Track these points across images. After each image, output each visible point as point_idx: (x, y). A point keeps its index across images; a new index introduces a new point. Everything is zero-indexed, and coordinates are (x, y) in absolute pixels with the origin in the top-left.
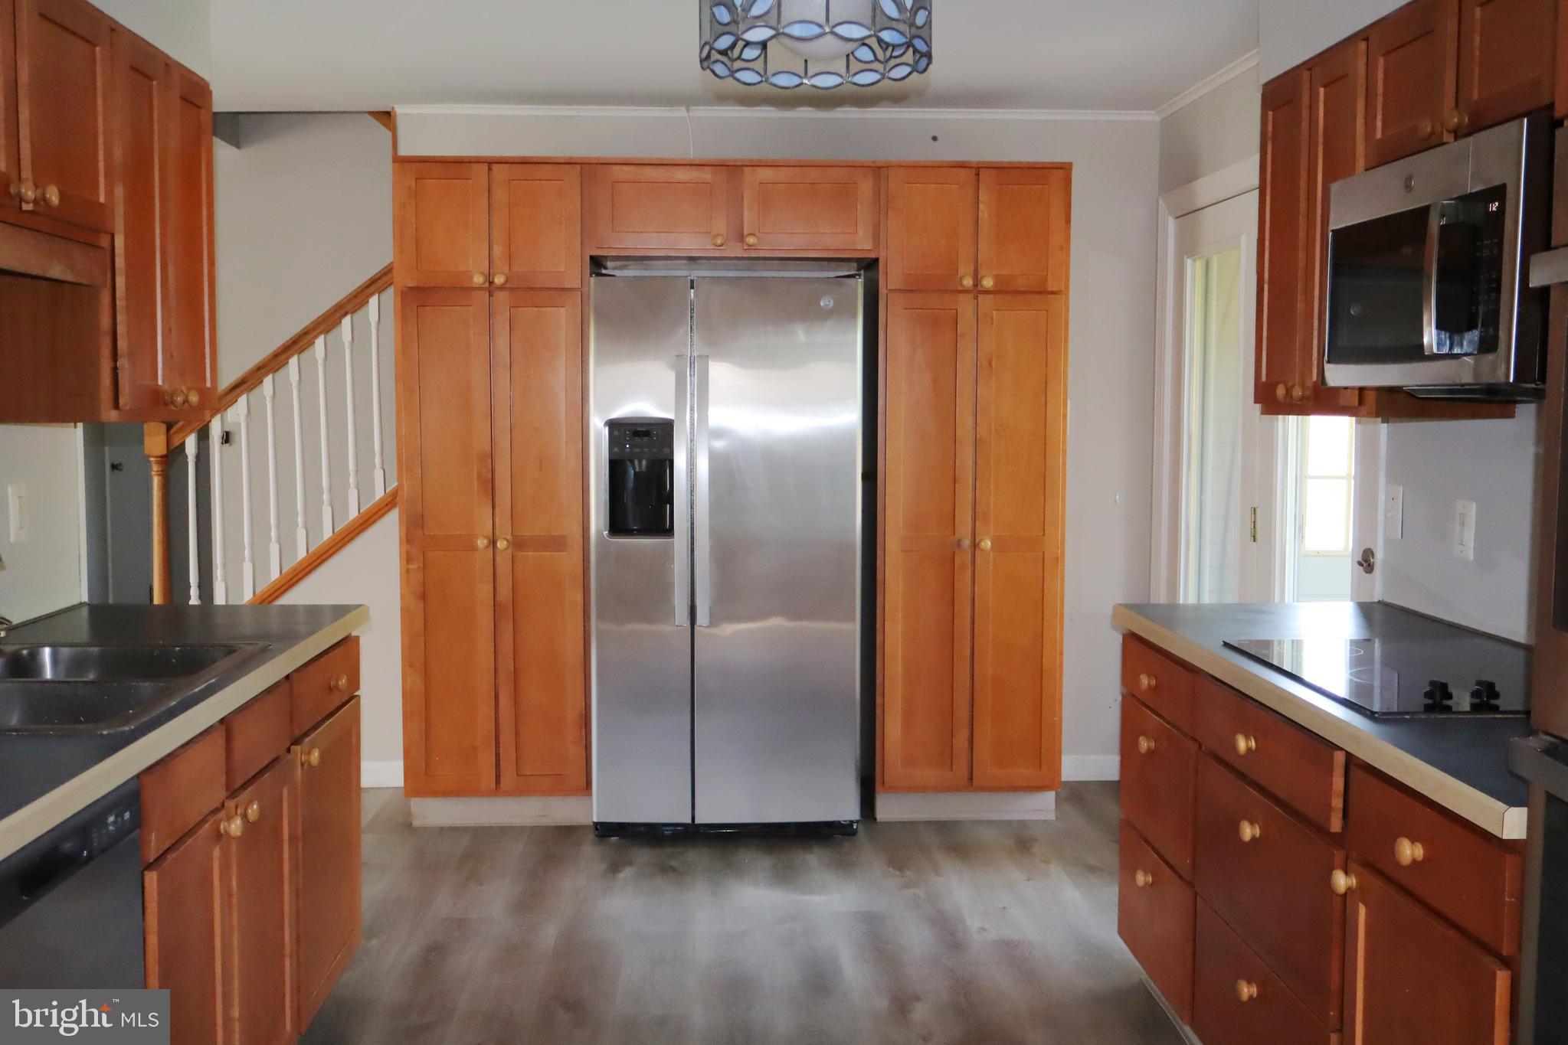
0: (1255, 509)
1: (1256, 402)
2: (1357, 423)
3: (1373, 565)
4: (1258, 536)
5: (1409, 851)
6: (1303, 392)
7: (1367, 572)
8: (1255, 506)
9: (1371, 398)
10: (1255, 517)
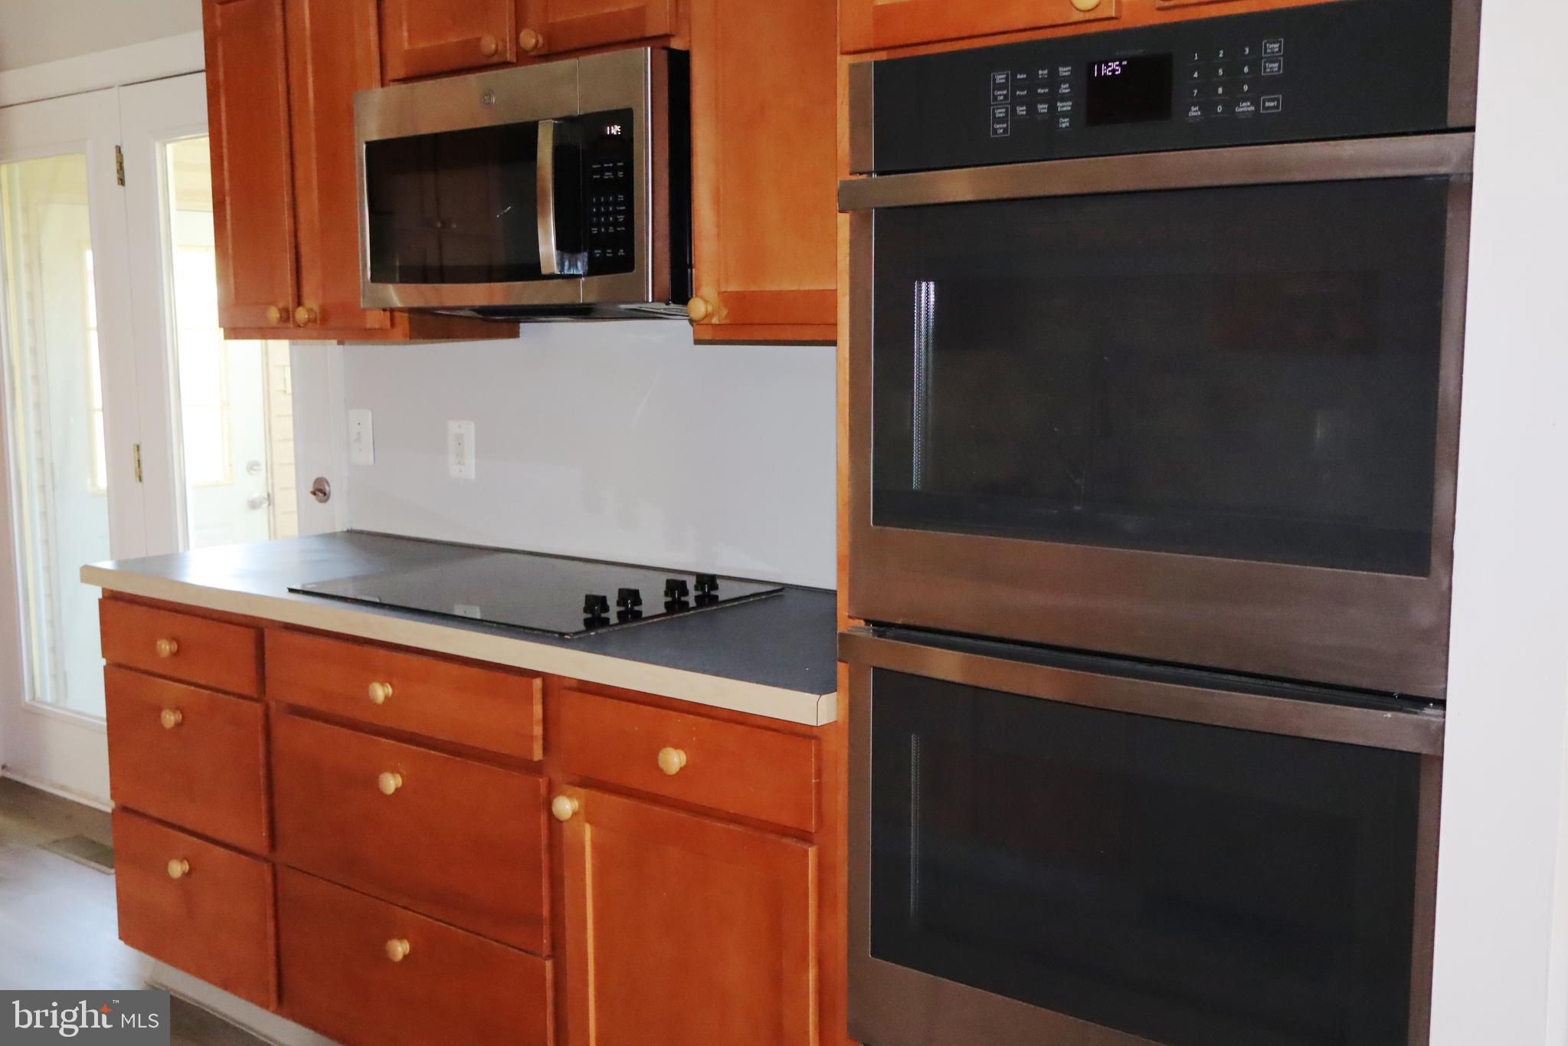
0: (138, 447)
1: (220, 326)
2: (290, 345)
3: (330, 493)
4: (144, 476)
5: (674, 760)
6: (309, 315)
7: (322, 501)
8: (138, 443)
9: (403, 319)
10: (139, 455)
